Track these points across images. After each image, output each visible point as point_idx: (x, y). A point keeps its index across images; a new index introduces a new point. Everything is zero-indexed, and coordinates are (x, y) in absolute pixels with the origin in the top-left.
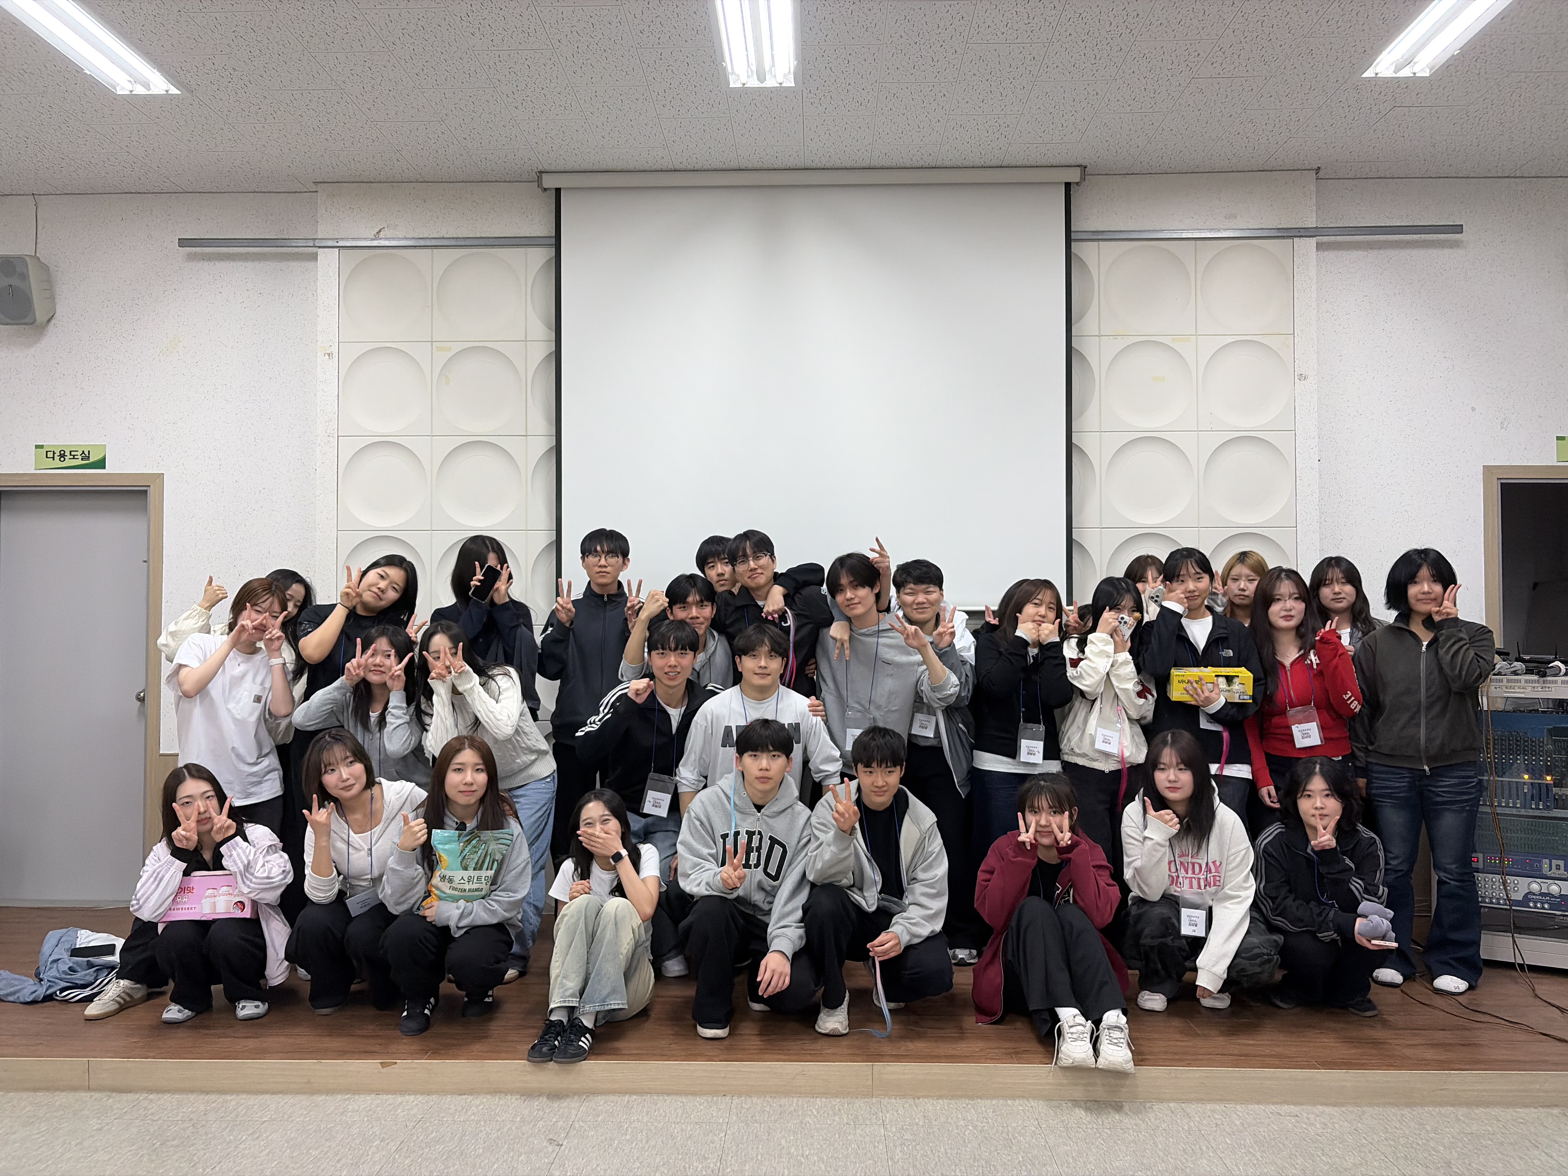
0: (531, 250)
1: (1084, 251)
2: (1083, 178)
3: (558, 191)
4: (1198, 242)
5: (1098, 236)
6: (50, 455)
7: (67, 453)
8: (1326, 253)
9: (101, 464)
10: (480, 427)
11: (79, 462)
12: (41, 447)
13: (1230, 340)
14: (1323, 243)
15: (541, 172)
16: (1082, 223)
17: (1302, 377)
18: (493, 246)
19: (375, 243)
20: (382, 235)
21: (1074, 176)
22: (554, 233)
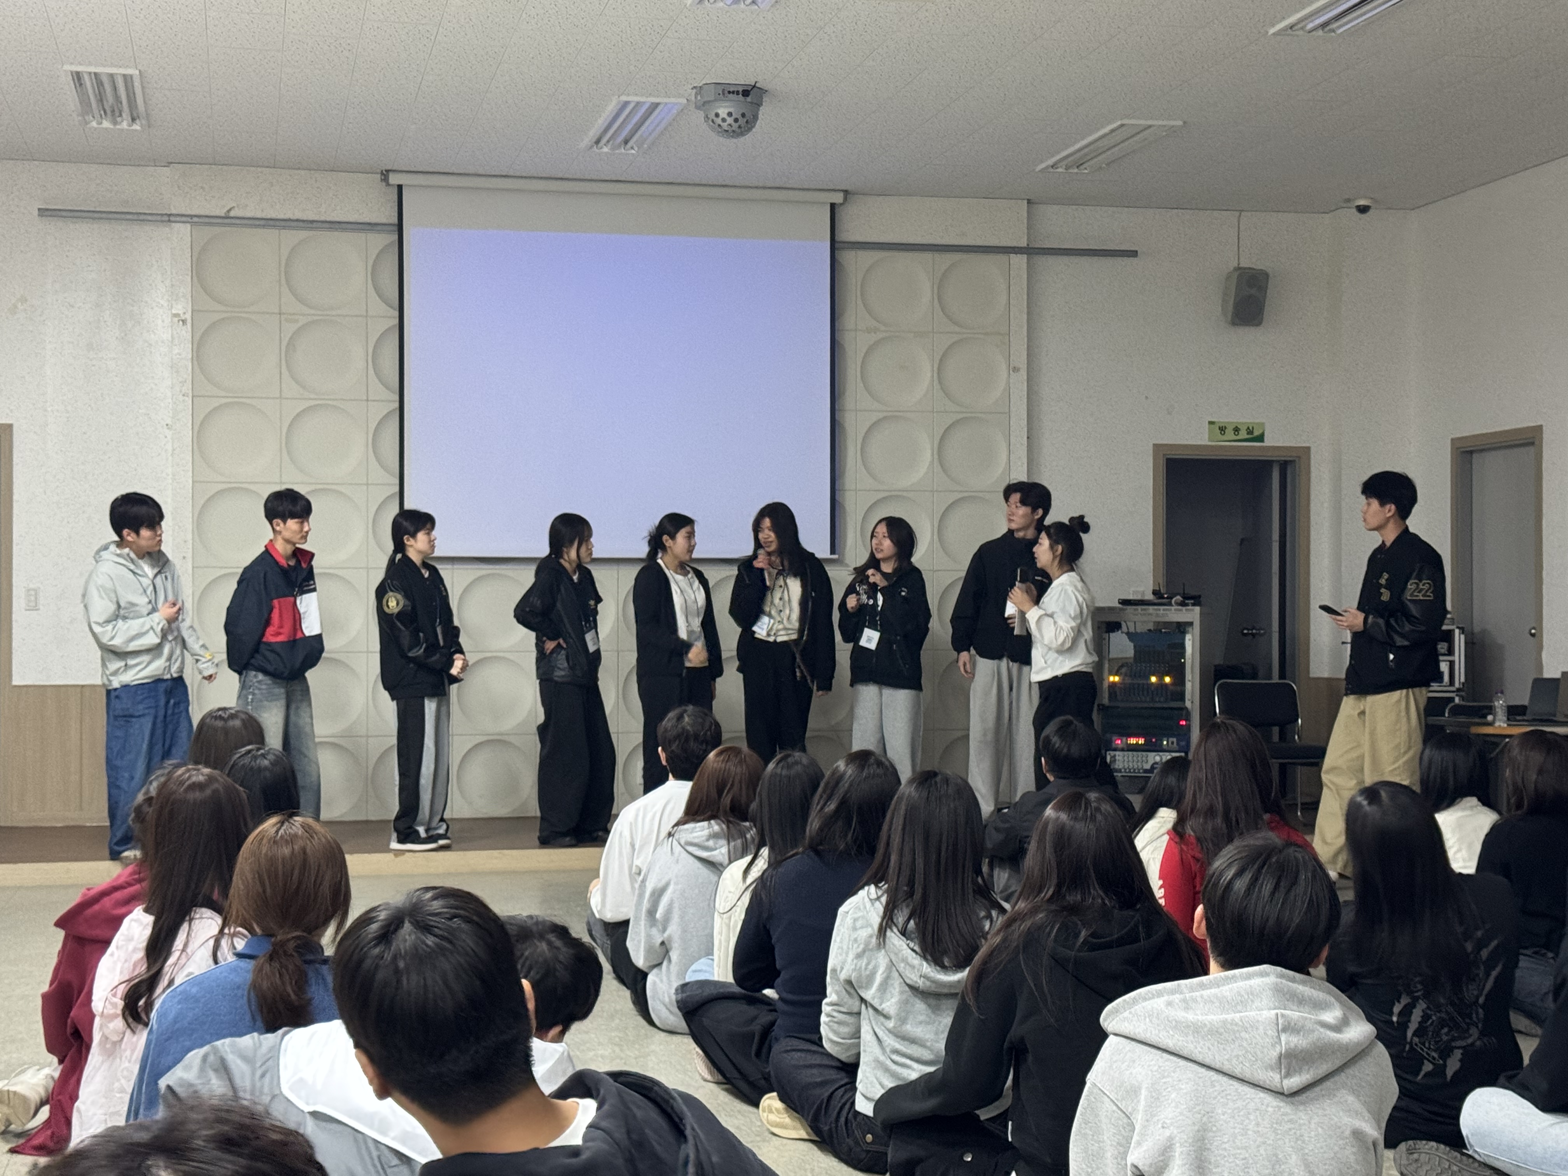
0: (373, 234)
2: (845, 199)
3: (400, 188)
5: (858, 246)
15: (388, 171)
17: (1016, 369)
18: (336, 230)
19: (226, 220)
20: (232, 212)
21: (838, 198)
22: (395, 220)
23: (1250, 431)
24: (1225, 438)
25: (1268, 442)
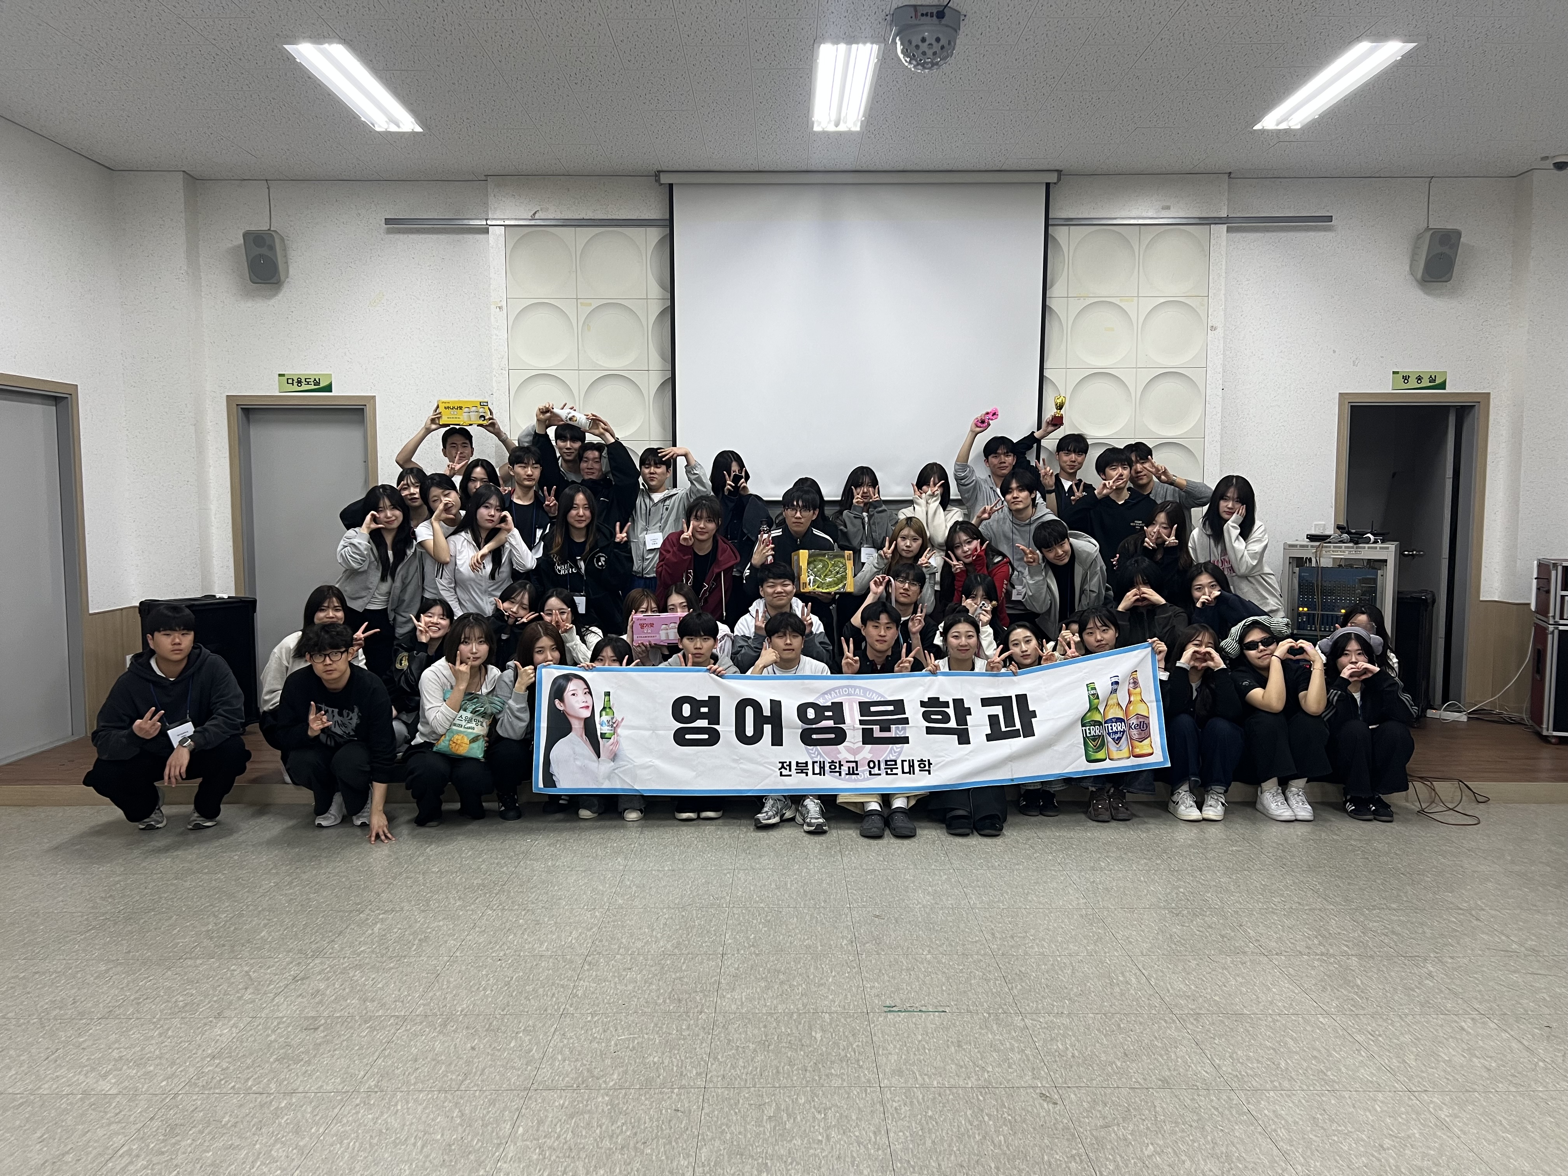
0: (649, 229)
1: (1060, 234)
2: (1059, 179)
3: (671, 186)
4: (1142, 227)
5: (1069, 222)
6: (290, 381)
7: (303, 380)
8: (1234, 234)
9: (329, 388)
10: (615, 364)
11: (313, 387)
12: (283, 375)
13: (1162, 300)
14: (1231, 227)
15: (659, 172)
16: (1059, 212)
17: (1213, 328)
18: (621, 226)
19: (533, 223)
20: (537, 216)
21: (1052, 178)
22: (667, 217)
23: (1432, 380)
24: (1407, 386)
25: (1448, 390)
